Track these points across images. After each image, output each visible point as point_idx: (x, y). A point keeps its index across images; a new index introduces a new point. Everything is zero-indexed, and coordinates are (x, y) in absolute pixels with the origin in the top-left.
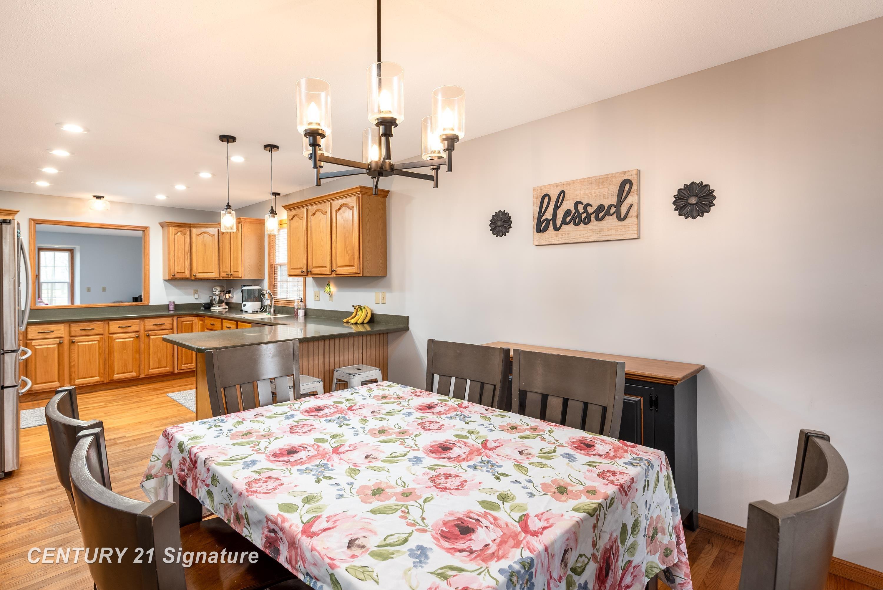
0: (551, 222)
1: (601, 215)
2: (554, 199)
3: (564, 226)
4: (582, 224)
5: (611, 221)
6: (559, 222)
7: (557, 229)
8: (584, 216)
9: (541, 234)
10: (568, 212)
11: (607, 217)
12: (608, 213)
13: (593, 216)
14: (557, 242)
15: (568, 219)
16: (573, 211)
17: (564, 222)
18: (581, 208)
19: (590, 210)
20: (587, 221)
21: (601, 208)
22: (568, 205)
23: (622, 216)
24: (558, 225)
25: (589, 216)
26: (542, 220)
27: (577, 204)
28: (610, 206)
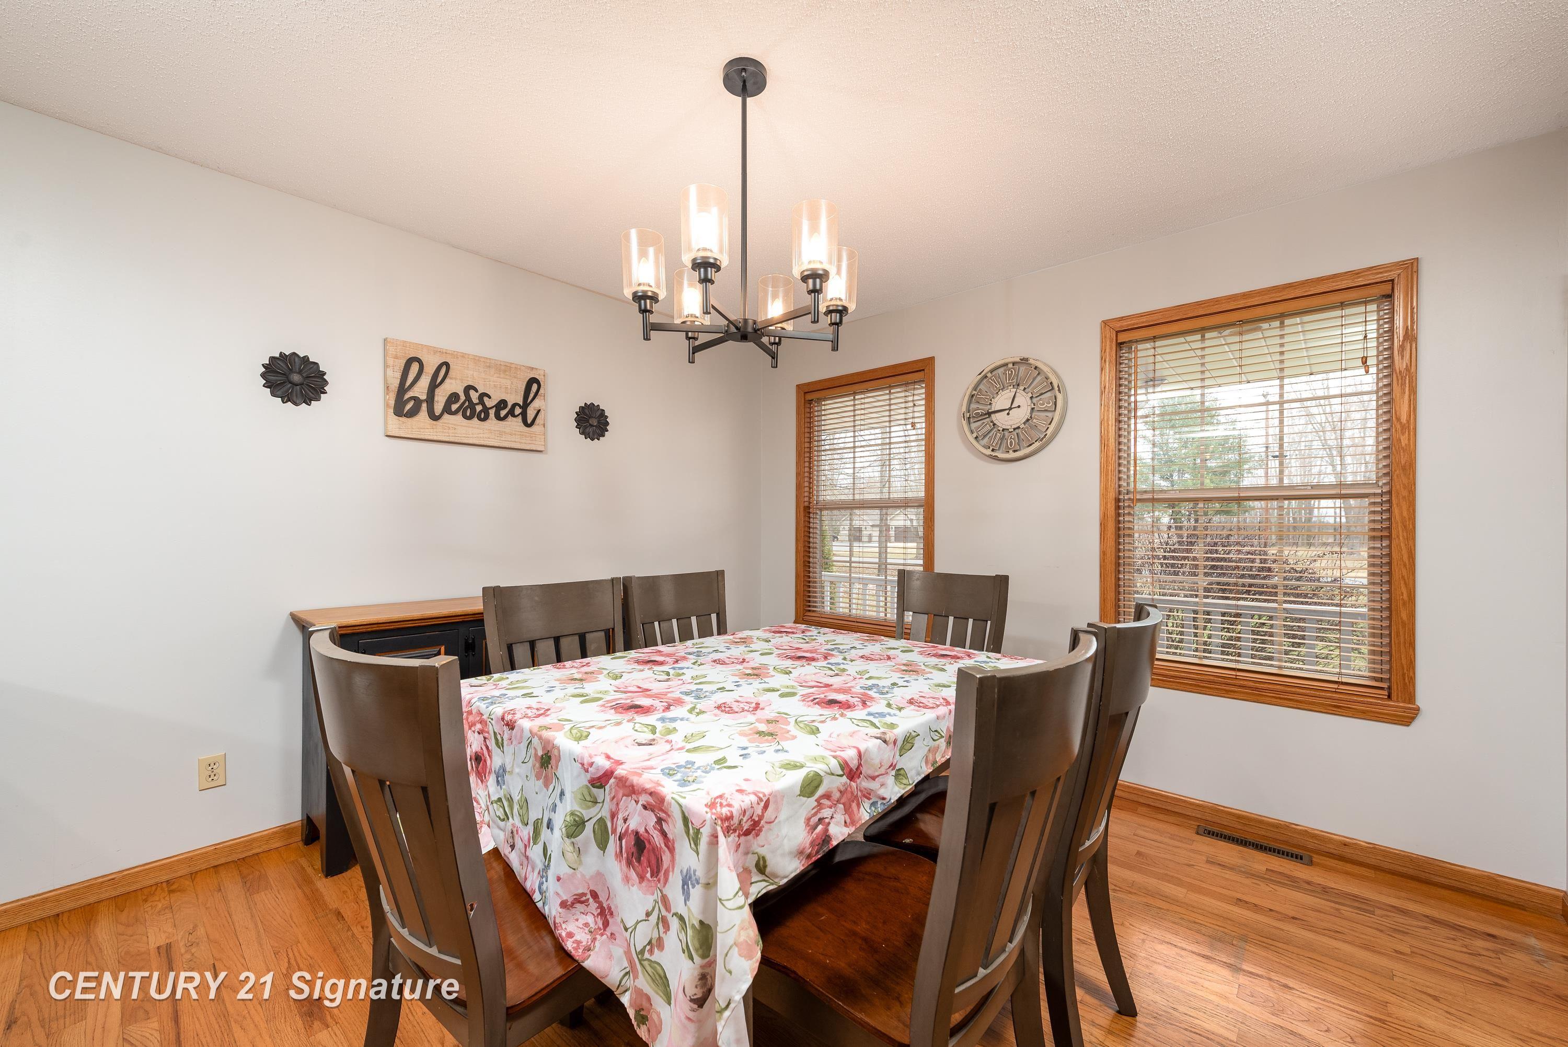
0: (424, 406)
1: (503, 413)
2: (429, 370)
3: (446, 416)
4: (475, 419)
5: (515, 423)
6: (438, 408)
7: (434, 417)
8: (479, 408)
9: (404, 419)
10: (454, 397)
11: (510, 418)
12: (511, 413)
13: (492, 412)
14: (435, 438)
15: (454, 407)
16: (463, 398)
17: (447, 410)
18: (474, 396)
19: (489, 403)
20: (484, 416)
21: (502, 404)
22: (453, 385)
23: (529, 422)
24: (438, 411)
25: (486, 410)
26: (406, 397)
27: (468, 389)
28: (515, 405)
